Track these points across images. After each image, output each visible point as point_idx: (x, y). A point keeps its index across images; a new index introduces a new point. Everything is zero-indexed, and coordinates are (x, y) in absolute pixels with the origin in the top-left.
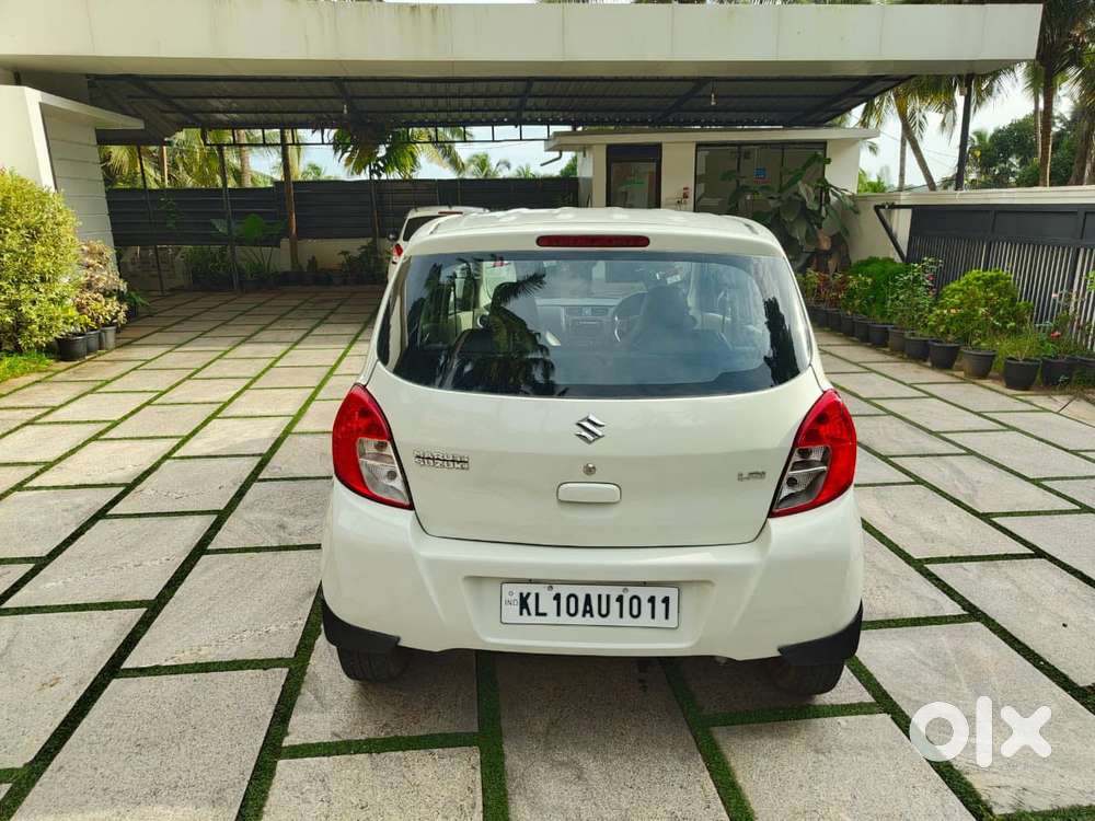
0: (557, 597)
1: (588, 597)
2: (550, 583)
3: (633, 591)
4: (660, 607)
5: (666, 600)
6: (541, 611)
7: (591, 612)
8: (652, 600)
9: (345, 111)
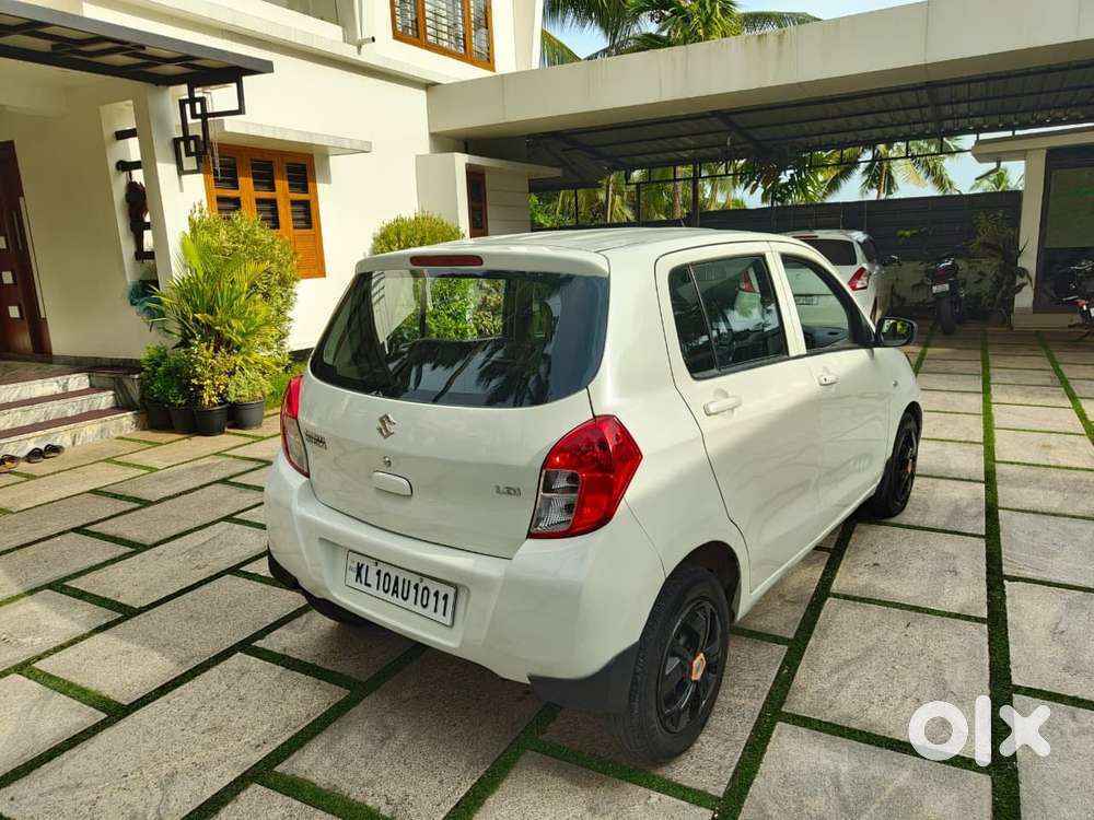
0: (379, 573)
1: (397, 578)
2: (377, 561)
3: (426, 582)
4: (441, 602)
5: (446, 597)
6: (368, 582)
7: (397, 592)
8: (436, 594)
9: (729, 143)
